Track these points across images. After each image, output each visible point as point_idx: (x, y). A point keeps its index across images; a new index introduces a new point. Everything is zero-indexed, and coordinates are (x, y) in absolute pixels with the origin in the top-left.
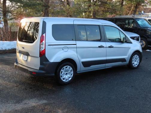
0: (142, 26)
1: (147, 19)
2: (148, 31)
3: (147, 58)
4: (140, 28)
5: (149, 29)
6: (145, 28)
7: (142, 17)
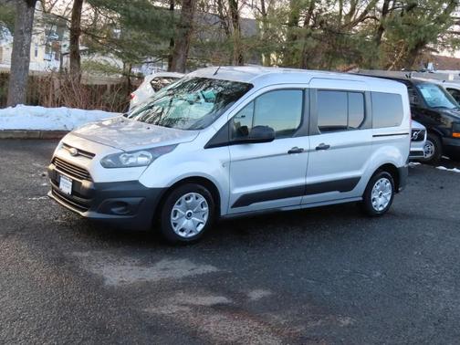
0: (431, 103)
1: (445, 86)
2: (444, 119)
3: (442, 188)
4: (426, 107)
5: (448, 111)
6: (440, 110)
7: (430, 80)
